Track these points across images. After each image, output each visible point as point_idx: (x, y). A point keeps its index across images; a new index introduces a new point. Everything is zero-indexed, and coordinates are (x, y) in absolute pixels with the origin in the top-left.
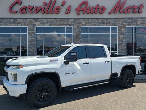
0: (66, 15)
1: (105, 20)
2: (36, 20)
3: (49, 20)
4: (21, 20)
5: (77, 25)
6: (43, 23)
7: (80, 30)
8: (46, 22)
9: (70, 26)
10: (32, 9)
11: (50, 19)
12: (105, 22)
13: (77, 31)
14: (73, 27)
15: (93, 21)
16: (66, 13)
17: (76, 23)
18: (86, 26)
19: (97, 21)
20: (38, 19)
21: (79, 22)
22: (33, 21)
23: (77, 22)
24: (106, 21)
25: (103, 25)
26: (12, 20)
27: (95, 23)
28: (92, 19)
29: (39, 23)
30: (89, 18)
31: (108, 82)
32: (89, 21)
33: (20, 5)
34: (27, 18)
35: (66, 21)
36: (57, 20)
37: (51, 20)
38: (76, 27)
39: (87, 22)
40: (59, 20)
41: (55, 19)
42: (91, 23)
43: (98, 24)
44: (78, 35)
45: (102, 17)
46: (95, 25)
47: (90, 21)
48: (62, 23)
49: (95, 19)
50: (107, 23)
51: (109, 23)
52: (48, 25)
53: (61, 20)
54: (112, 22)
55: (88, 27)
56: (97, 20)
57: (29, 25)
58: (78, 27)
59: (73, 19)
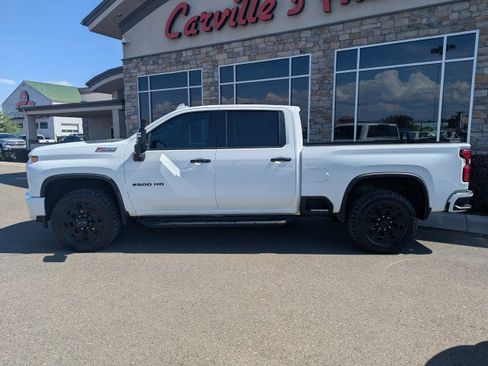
0: (294, 19)
1: (425, 13)
2: (219, 47)
3: (247, 43)
4: (190, 53)
5: (322, 48)
6: (234, 55)
7: (333, 60)
8: (241, 49)
9: (301, 52)
10: (210, 20)
11: (250, 39)
12: (424, 21)
13: (323, 66)
14: (310, 54)
15: (379, 25)
16: (292, 14)
17: (321, 42)
18: (351, 45)
19: (392, 22)
20: (222, 44)
21: (329, 35)
22: (213, 52)
23: (324, 36)
24: (429, 19)
25: (415, 33)
26: (174, 56)
27: (384, 32)
28: (374, 20)
29: (225, 55)
30: (362, 19)
31: (283, 222)
32: (364, 28)
33: (186, 14)
34: (200, 48)
35: (292, 40)
36: (267, 39)
37: (253, 42)
38: (321, 54)
39: (354, 31)
40: (273, 39)
41: (262, 40)
42: (368, 35)
43: (397, 33)
44: (325, 78)
45: (413, 7)
46: (384, 37)
47: (368, 26)
48: (281, 47)
49: (386, 18)
50: (430, 26)
51: (440, 23)
52: (246, 58)
53: (279, 38)
54: (455, 16)
55: (359, 48)
56: (392, 19)
57: (204, 65)
58: (326, 54)
59: (310, 29)
